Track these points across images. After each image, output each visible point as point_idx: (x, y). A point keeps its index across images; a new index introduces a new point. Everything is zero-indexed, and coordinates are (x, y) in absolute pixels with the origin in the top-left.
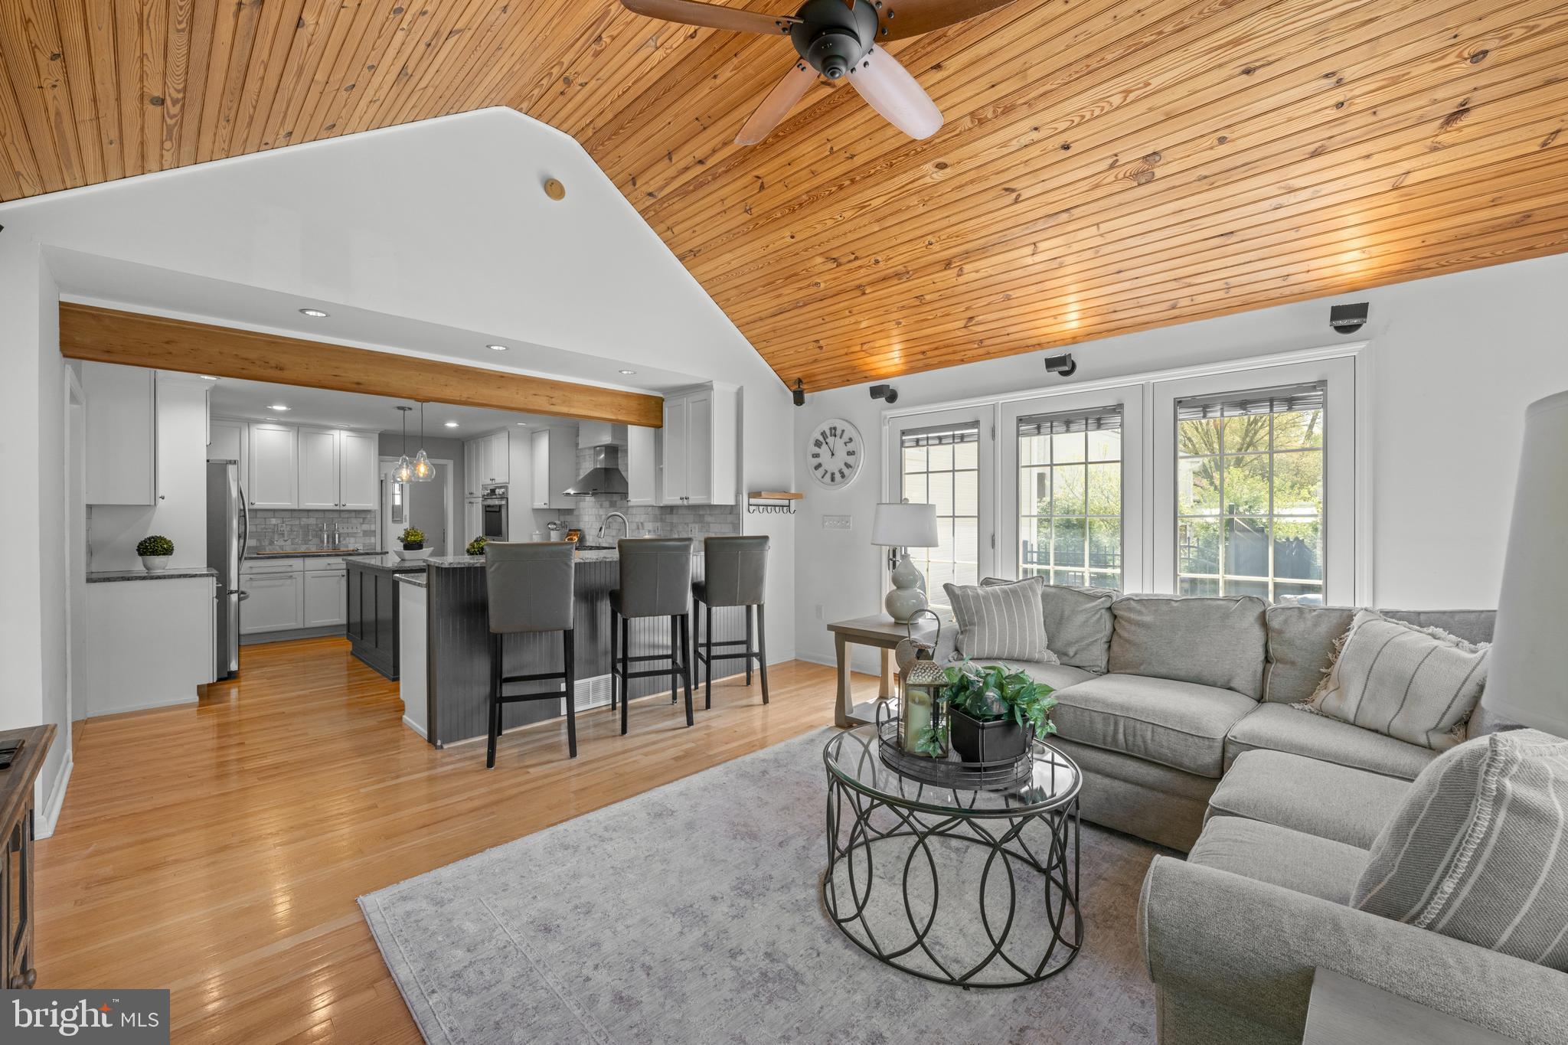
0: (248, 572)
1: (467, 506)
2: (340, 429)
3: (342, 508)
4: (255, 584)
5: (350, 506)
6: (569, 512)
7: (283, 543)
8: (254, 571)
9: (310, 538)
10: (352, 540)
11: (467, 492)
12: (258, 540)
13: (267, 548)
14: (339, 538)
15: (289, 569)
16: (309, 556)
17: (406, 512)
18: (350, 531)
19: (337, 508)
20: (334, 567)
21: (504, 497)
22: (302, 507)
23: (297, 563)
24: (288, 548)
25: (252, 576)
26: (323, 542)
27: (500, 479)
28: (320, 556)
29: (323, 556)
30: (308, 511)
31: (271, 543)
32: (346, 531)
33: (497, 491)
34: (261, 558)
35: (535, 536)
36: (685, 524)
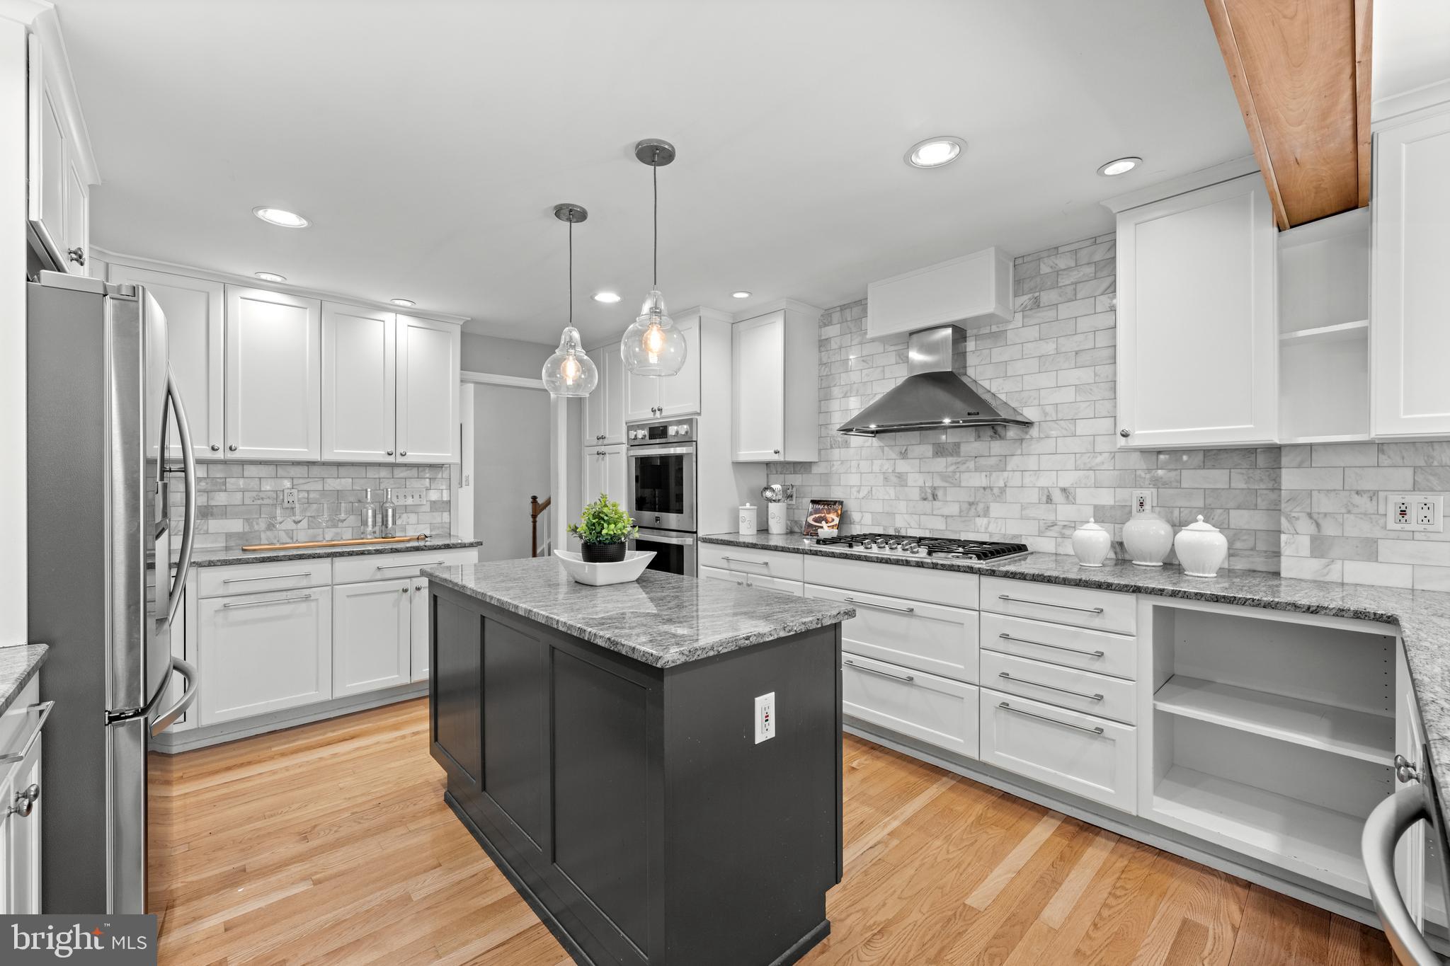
0: (220, 592)
1: (588, 460)
2: (397, 312)
3: (400, 460)
4: (235, 615)
5: (414, 456)
7: (293, 526)
8: (233, 589)
9: (343, 516)
10: (413, 518)
11: (589, 437)
12: (247, 520)
13: (263, 536)
14: (394, 516)
15: (304, 583)
16: (341, 554)
17: (469, 470)
18: (410, 501)
19: (391, 459)
20: (388, 574)
21: (688, 440)
22: (327, 457)
23: (319, 569)
24: (303, 537)
25: (226, 600)
26: (365, 523)
27: (672, 410)
28: (362, 553)
29: (369, 553)
30: (339, 465)
31: (271, 527)
32: (401, 502)
33: (672, 430)
34: (247, 562)
35: (742, 514)
36: (1358, 493)
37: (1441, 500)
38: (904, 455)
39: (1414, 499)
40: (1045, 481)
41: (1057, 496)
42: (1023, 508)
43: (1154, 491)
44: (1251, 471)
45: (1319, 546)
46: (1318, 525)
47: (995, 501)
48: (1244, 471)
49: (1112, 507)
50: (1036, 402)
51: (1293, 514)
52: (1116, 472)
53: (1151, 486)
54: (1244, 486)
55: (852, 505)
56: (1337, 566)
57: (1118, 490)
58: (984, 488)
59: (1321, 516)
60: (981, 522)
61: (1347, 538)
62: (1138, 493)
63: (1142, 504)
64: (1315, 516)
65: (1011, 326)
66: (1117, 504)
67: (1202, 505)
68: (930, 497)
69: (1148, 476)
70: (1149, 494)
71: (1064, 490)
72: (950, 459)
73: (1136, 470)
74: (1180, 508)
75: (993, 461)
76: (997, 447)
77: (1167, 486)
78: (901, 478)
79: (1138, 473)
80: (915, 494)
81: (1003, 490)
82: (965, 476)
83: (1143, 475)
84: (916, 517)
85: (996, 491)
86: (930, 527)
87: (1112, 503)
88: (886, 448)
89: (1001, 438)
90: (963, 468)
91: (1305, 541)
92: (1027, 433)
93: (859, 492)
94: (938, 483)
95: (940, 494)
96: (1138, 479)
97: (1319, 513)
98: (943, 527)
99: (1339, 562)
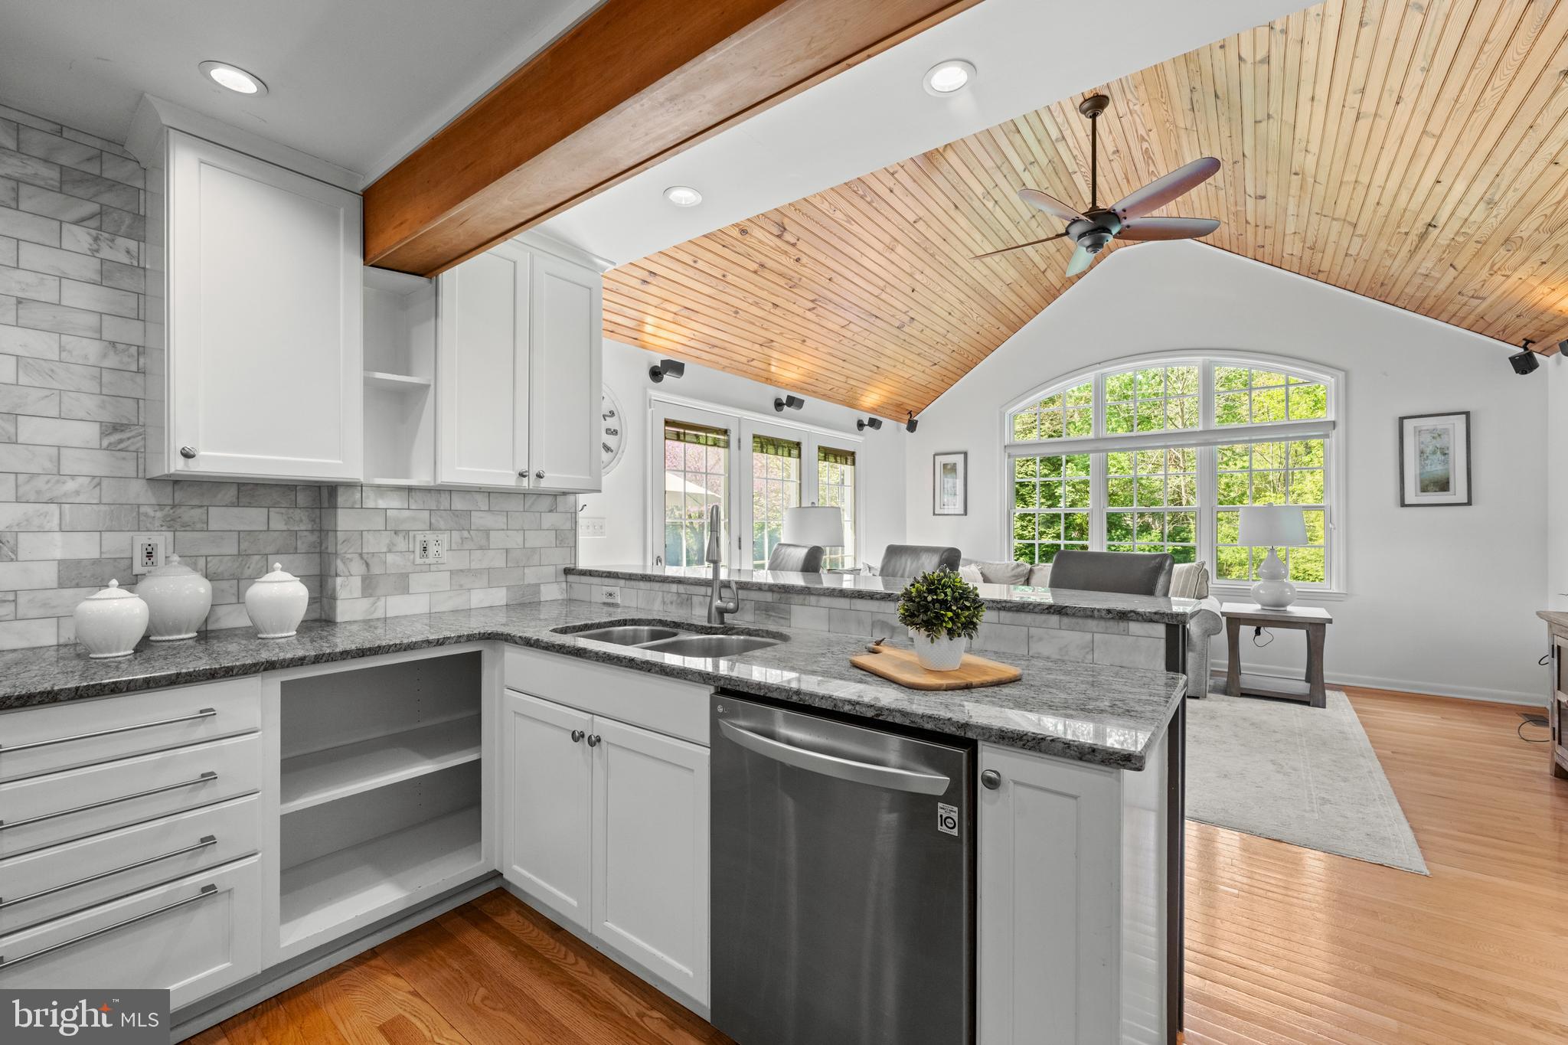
36: (395, 532)
37: (444, 537)
39: (430, 537)
43: (170, 535)
44: (291, 510)
45: (369, 586)
46: (367, 565)
48: (283, 510)
49: (95, 562)
51: (348, 556)
52: (103, 508)
53: (164, 528)
54: (285, 528)
56: (381, 603)
57: (106, 535)
59: (370, 555)
61: (389, 575)
62: (142, 539)
63: (149, 555)
64: (365, 556)
66: (104, 556)
67: (236, 552)
69: (159, 514)
70: (161, 540)
73: (139, 506)
74: (206, 556)
77: (187, 528)
79: (143, 509)
83: (151, 513)
87: (96, 555)
91: (356, 582)
96: (142, 518)
97: (368, 553)
99: (383, 599)
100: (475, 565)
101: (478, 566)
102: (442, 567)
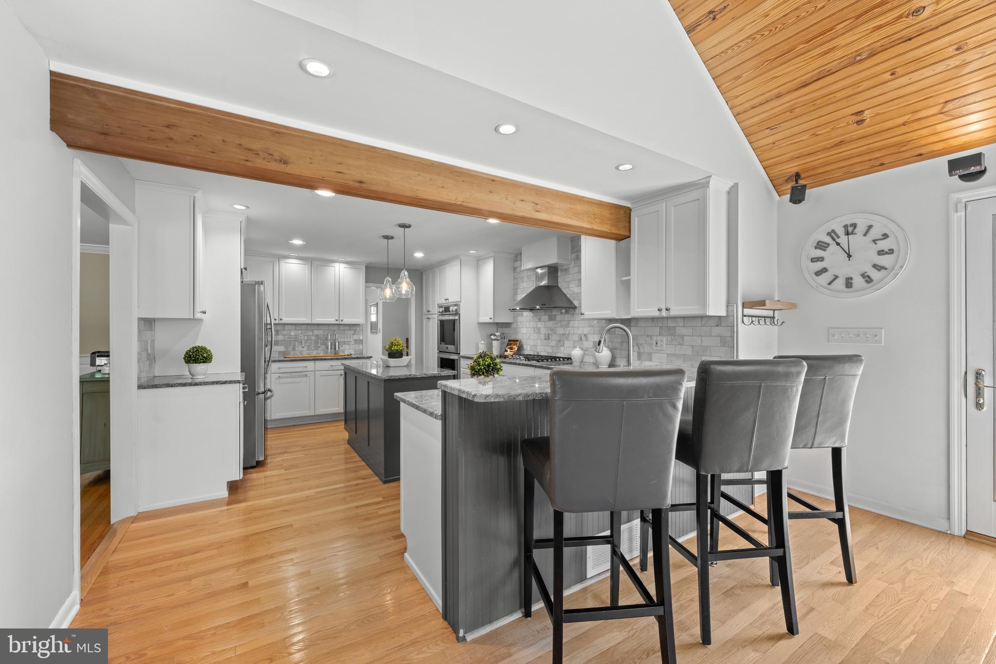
0: (278, 371)
1: (424, 321)
2: (340, 262)
3: (341, 323)
4: (282, 380)
5: (347, 321)
6: (507, 325)
7: (301, 349)
8: (282, 371)
9: (319, 345)
10: (347, 347)
11: (425, 310)
12: (286, 346)
13: (291, 353)
14: (338, 345)
15: (305, 370)
16: (318, 360)
17: (380, 326)
18: (346, 340)
19: (337, 322)
20: (335, 368)
21: (457, 313)
22: (314, 322)
23: (310, 365)
24: (305, 354)
25: (280, 375)
26: (327, 348)
27: (453, 299)
28: (325, 359)
29: (328, 359)
30: (319, 325)
31: (294, 349)
32: (343, 340)
33: (451, 308)
34: (286, 361)
35: (480, 346)
36: (648, 336)
37: (664, 339)
38: (540, 320)
39: (659, 338)
40: (579, 332)
41: (583, 338)
42: (574, 343)
43: (609, 336)
45: (640, 356)
46: (639, 348)
47: (566, 340)
50: (577, 299)
51: (634, 344)
52: (599, 328)
55: (524, 342)
56: (643, 363)
58: (563, 334)
60: (562, 348)
61: (645, 353)
65: (571, 266)
68: (547, 339)
71: (585, 335)
72: (554, 322)
73: (604, 327)
74: (616, 342)
75: (564, 323)
76: (567, 317)
77: (612, 334)
78: (539, 329)
80: (543, 337)
81: (568, 335)
82: (558, 329)
84: (543, 347)
85: (566, 336)
86: (547, 351)
88: (535, 317)
89: (568, 313)
90: (557, 326)
91: (636, 353)
92: (575, 311)
93: (526, 336)
94: (550, 332)
95: (550, 337)
98: (551, 351)
99: (643, 362)
100: (677, 352)
101: (678, 353)
102: (664, 352)
